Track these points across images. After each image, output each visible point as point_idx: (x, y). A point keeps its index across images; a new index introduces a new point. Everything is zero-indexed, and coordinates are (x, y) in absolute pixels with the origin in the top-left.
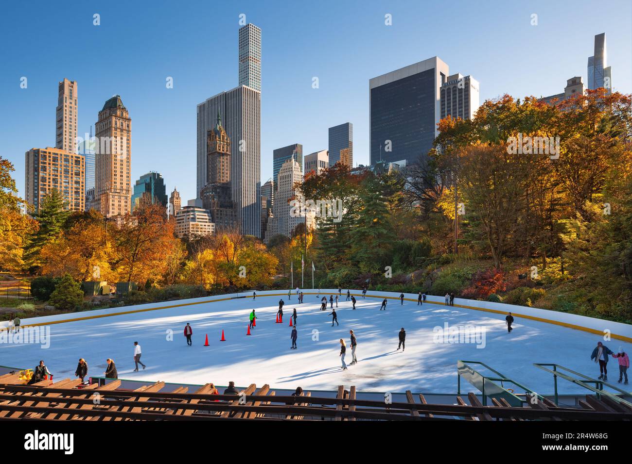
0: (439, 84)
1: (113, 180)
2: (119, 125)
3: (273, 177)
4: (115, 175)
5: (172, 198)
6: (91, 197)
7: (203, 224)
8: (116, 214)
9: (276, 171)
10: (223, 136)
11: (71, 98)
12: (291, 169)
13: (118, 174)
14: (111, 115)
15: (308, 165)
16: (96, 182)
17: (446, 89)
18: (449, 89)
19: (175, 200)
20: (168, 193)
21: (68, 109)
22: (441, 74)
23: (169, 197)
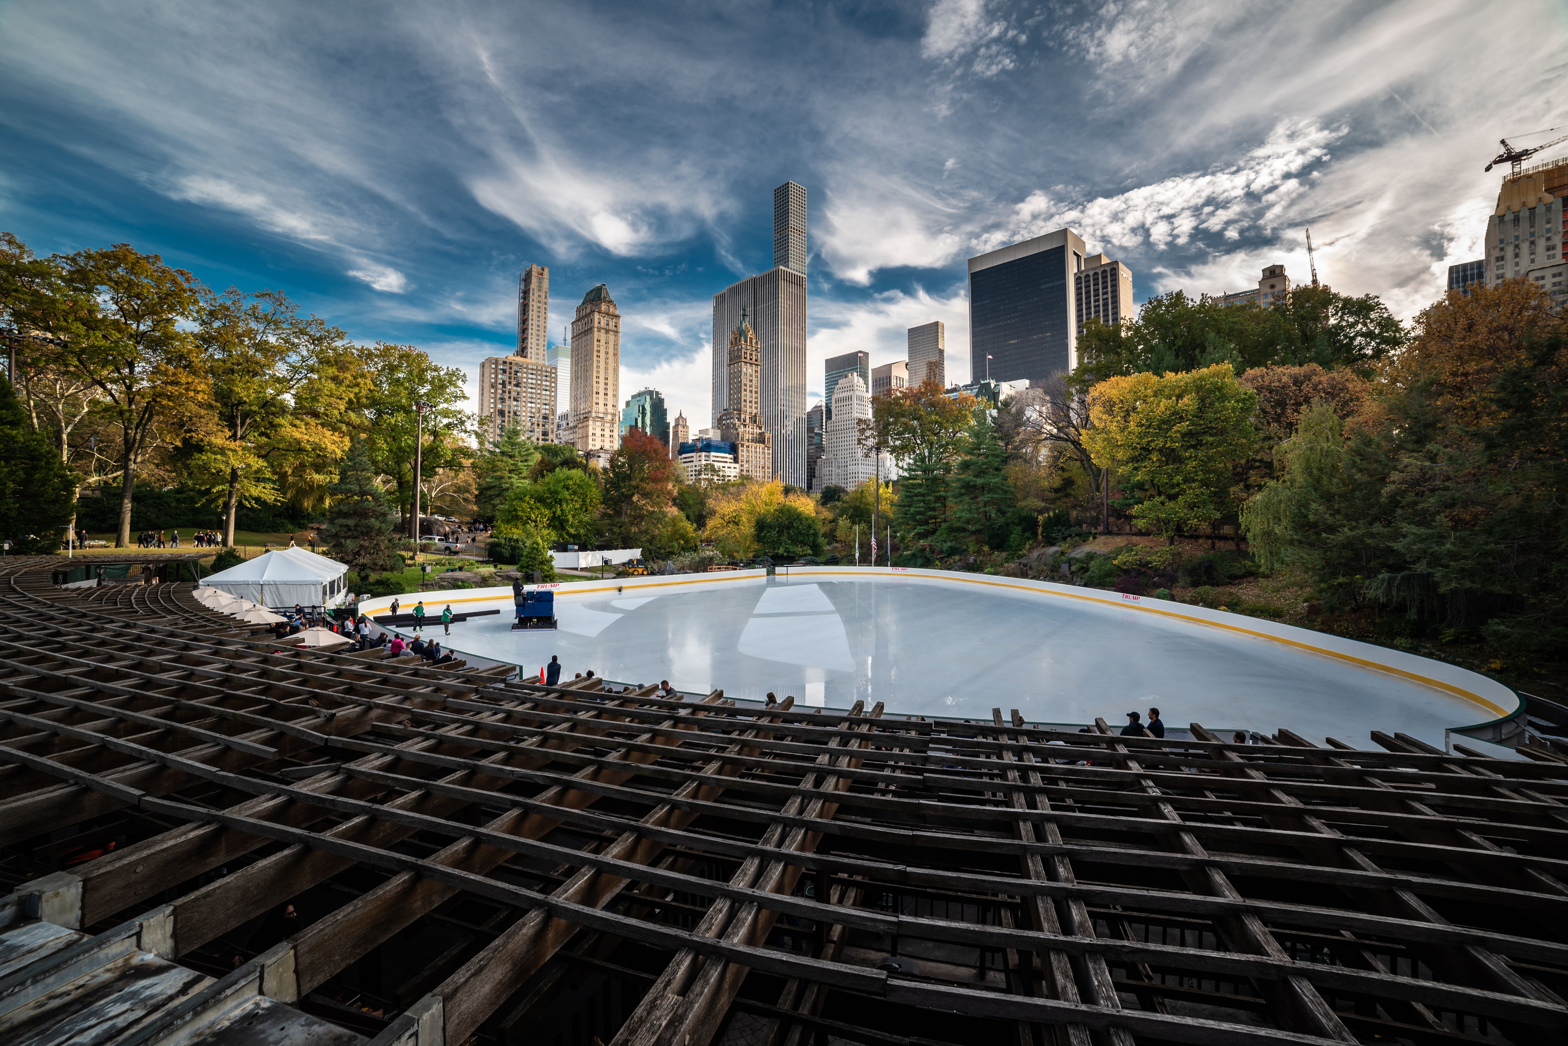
0: (1072, 269)
1: (595, 400)
2: (603, 324)
3: (824, 399)
4: (597, 393)
5: (676, 426)
6: (564, 423)
7: (722, 464)
8: (598, 447)
9: (830, 391)
10: (751, 339)
11: (540, 289)
12: (851, 388)
13: (602, 392)
14: (593, 312)
15: (878, 383)
16: (571, 402)
17: (1083, 276)
18: (1087, 276)
19: (680, 428)
20: (671, 419)
21: (536, 304)
22: (1075, 253)
23: (672, 424)
